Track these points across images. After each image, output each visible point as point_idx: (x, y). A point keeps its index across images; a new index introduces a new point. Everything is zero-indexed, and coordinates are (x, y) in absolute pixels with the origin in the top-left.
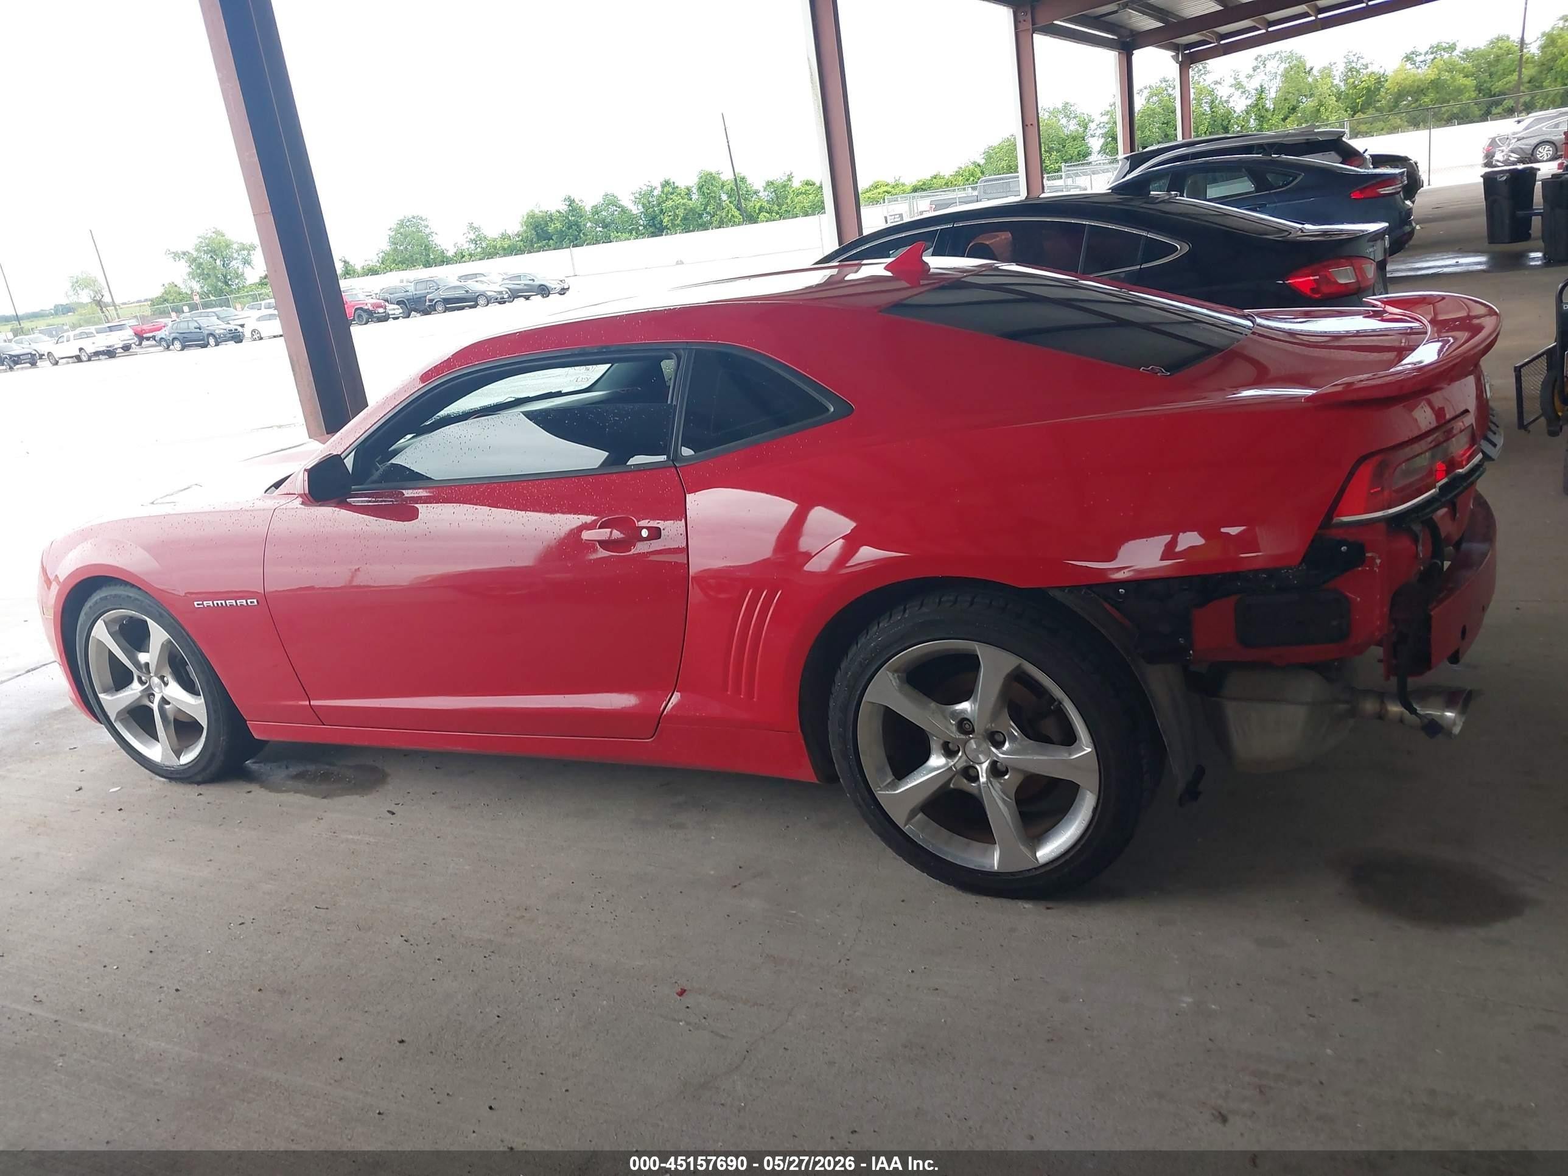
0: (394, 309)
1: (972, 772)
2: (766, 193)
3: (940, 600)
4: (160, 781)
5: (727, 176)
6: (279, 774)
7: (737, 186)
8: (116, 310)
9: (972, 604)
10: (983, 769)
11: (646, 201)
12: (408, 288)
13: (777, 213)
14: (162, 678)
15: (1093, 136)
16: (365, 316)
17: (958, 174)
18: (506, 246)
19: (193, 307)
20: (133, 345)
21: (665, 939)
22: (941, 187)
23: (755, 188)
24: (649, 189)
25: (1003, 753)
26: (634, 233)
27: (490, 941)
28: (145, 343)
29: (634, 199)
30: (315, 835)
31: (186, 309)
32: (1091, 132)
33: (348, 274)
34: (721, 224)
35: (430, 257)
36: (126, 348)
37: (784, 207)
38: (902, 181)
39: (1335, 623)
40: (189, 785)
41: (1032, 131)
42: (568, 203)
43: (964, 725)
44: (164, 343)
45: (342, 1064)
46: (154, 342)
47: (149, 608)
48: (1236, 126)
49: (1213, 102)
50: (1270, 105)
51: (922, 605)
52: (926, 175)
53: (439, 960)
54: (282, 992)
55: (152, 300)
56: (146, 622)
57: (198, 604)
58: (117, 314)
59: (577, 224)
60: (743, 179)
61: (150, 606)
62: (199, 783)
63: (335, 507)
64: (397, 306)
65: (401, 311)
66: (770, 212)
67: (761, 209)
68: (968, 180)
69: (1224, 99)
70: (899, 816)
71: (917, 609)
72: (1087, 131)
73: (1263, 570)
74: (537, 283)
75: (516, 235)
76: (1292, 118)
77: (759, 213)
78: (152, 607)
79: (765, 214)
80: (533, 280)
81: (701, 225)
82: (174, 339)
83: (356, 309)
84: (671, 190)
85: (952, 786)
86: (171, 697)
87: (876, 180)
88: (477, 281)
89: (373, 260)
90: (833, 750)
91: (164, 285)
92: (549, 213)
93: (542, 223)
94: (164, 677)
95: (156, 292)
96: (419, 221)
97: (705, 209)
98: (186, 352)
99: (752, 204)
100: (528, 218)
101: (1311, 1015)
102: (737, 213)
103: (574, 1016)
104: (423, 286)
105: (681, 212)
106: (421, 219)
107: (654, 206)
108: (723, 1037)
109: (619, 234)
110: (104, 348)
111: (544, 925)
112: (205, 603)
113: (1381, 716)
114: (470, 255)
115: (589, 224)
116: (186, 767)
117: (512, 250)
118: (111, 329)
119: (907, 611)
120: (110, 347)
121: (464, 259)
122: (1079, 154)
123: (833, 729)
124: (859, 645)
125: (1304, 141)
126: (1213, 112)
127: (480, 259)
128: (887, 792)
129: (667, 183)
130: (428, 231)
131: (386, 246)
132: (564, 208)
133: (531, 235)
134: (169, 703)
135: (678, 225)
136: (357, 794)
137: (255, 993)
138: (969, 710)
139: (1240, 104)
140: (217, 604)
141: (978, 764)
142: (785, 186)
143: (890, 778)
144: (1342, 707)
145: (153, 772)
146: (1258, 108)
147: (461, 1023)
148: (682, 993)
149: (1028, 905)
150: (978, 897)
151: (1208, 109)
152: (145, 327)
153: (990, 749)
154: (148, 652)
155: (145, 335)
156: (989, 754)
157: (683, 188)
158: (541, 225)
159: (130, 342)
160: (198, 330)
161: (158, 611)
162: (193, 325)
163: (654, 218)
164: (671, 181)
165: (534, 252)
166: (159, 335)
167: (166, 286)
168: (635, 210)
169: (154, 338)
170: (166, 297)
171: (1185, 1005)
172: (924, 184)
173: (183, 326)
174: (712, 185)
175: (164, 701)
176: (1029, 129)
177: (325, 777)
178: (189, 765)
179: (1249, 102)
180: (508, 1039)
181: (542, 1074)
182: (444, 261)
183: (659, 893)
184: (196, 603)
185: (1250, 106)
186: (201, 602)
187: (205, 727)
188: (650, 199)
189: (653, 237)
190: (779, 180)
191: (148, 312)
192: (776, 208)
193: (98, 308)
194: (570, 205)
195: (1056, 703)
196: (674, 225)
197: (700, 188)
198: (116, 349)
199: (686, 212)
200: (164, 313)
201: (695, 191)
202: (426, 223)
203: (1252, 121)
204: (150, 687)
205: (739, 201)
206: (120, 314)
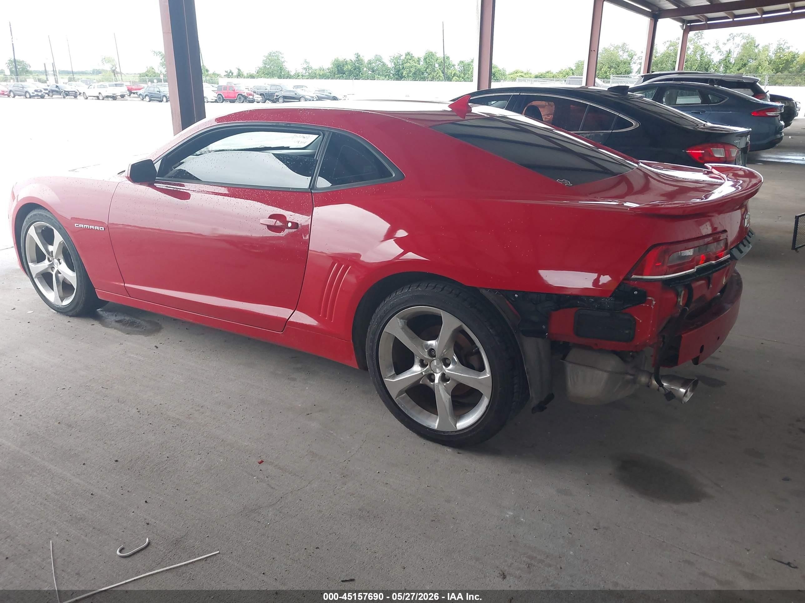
0: (258, 98)
1: (432, 377)
2: (459, 67)
3: (428, 285)
4: (53, 312)
5: (440, 55)
6: (111, 318)
7: (444, 61)
8: (121, 76)
9: (443, 289)
10: (437, 376)
11: (396, 62)
12: (267, 88)
13: (463, 78)
14: (59, 260)
15: (635, 63)
16: (242, 99)
17: (560, 72)
18: (321, 74)
19: (159, 81)
20: (126, 95)
21: (263, 434)
22: (550, 78)
23: (453, 63)
24: (399, 55)
25: (449, 370)
26: (387, 77)
27: (178, 419)
28: (132, 95)
29: (390, 60)
30: (116, 351)
31: (155, 81)
32: (634, 61)
33: (239, 76)
34: (433, 79)
35: (282, 73)
36: (123, 96)
37: (467, 76)
38: (530, 72)
39: (627, 332)
40: (65, 316)
41: (594, 54)
42: (356, 56)
43: (431, 352)
44: (141, 97)
45: (84, 466)
46: (136, 96)
47: (55, 223)
48: (712, 69)
49: (702, 54)
50: (732, 61)
51: (418, 287)
52: (543, 71)
53: (150, 424)
54: (70, 426)
55: (140, 74)
56: (53, 230)
57: (77, 225)
58: (122, 78)
59: (359, 68)
60: (448, 58)
61: (55, 222)
62: (70, 316)
63: (147, 186)
64: (260, 96)
65: (261, 99)
66: (459, 77)
67: (455, 75)
68: (565, 76)
69: (708, 53)
70: (394, 393)
71: (416, 287)
72: (632, 60)
73: (593, 297)
74: (332, 95)
75: (327, 69)
76: (743, 69)
77: (453, 77)
78: (56, 223)
79: (456, 77)
80: (331, 93)
81: (422, 78)
82: (146, 95)
83: (239, 95)
84: (410, 57)
85: (421, 382)
86: (62, 271)
87: (517, 69)
88: (302, 90)
89: (253, 72)
90: (366, 353)
91: (147, 67)
92: (346, 60)
93: (341, 65)
94: (60, 260)
95: (144, 70)
96: (279, 54)
97: (426, 70)
98: (151, 103)
99: (450, 71)
100: (334, 61)
101: (570, 533)
102: (442, 75)
103: (205, 463)
104: (274, 88)
105: (413, 70)
106: (280, 53)
107: (400, 64)
108: (272, 488)
109: (380, 76)
110: (111, 95)
111: (208, 416)
112: (80, 225)
113: (648, 385)
114: (302, 76)
115: (365, 69)
116: (65, 307)
117: (324, 76)
118: (116, 85)
119: (411, 288)
120: (114, 94)
121: (299, 77)
122: (625, 72)
123: (368, 344)
124: (385, 302)
125: (736, 81)
126: (701, 60)
127: (307, 79)
128: (389, 380)
129: (408, 54)
130: (283, 60)
131: (261, 65)
132: (354, 58)
133: (335, 70)
134: (60, 273)
135: (411, 76)
136: (144, 335)
137: (56, 424)
138: (434, 345)
139: (716, 58)
140: (85, 227)
141: (436, 373)
142: (469, 65)
143: (393, 372)
144: (629, 377)
145: (51, 307)
146: (726, 62)
147: (148, 457)
148: (261, 462)
149: (449, 450)
150: (426, 441)
151: (699, 58)
152: (133, 87)
153: (442, 367)
154: (53, 245)
155: (132, 91)
156: (441, 369)
157: (416, 57)
158: (341, 66)
159: (125, 93)
160: (158, 93)
161: (59, 226)
162: (156, 90)
163: (399, 71)
164: (411, 53)
165: (335, 79)
166: (140, 92)
167: (148, 68)
168: (390, 65)
169: (137, 93)
170: (147, 73)
171: (508, 516)
172: (542, 75)
173: (152, 89)
174: (432, 58)
175: (58, 272)
176: (593, 53)
177: (132, 324)
178: (67, 306)
179: (722, 57)
180: (168, 469)
181: (178, 490)
182: (289, 77)
183: (270, 411)
184: (76, 225)
185: (722, 60)
186: (78, 225)
187: (75, 288)
188: (399, 61)
189: (397, 80)
190: (467, 61)
191: (137, 79)
192: (462, 75)
193: (113, 74)
194: (357, 58)
195: (477, 348)
196: (408, 76)
197: (425, 59)
198: (117, 96)
199: (416, 70)
200: (145, 82)
201: (422, 60)
202: (283, 56)
203: (721, 68)
204: (53, 264)
205: (444, 69)
206: (123, 79)
